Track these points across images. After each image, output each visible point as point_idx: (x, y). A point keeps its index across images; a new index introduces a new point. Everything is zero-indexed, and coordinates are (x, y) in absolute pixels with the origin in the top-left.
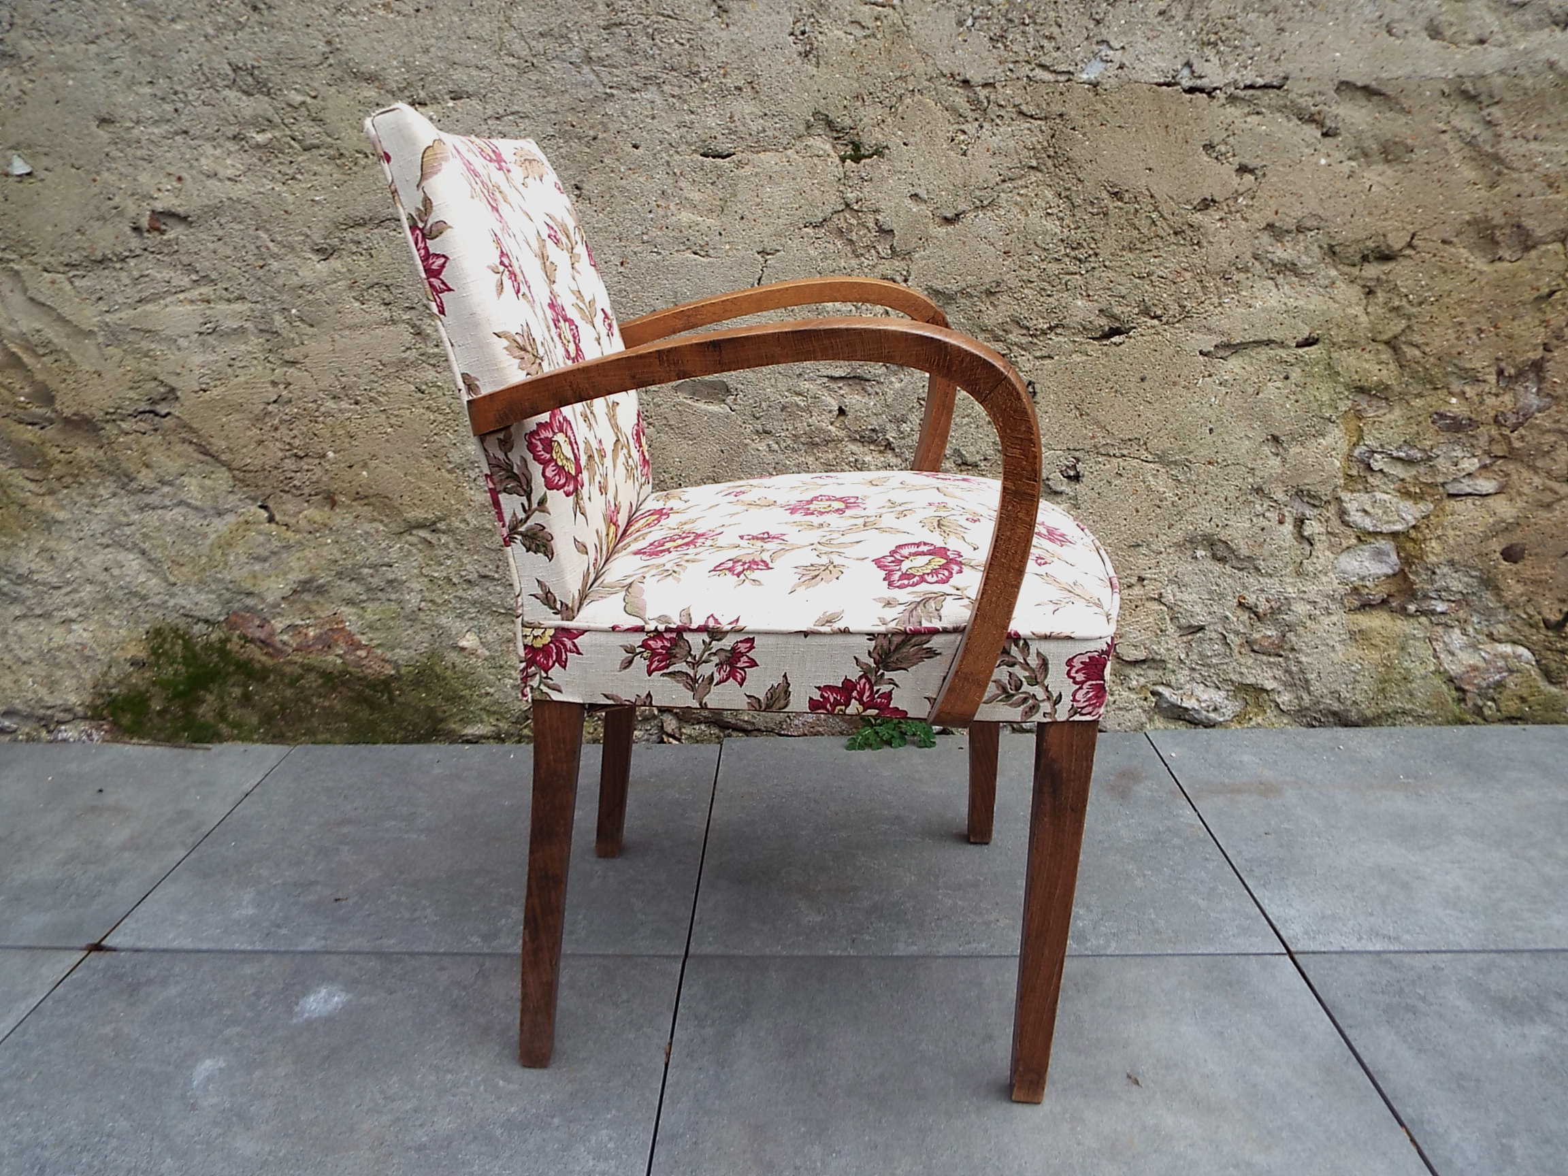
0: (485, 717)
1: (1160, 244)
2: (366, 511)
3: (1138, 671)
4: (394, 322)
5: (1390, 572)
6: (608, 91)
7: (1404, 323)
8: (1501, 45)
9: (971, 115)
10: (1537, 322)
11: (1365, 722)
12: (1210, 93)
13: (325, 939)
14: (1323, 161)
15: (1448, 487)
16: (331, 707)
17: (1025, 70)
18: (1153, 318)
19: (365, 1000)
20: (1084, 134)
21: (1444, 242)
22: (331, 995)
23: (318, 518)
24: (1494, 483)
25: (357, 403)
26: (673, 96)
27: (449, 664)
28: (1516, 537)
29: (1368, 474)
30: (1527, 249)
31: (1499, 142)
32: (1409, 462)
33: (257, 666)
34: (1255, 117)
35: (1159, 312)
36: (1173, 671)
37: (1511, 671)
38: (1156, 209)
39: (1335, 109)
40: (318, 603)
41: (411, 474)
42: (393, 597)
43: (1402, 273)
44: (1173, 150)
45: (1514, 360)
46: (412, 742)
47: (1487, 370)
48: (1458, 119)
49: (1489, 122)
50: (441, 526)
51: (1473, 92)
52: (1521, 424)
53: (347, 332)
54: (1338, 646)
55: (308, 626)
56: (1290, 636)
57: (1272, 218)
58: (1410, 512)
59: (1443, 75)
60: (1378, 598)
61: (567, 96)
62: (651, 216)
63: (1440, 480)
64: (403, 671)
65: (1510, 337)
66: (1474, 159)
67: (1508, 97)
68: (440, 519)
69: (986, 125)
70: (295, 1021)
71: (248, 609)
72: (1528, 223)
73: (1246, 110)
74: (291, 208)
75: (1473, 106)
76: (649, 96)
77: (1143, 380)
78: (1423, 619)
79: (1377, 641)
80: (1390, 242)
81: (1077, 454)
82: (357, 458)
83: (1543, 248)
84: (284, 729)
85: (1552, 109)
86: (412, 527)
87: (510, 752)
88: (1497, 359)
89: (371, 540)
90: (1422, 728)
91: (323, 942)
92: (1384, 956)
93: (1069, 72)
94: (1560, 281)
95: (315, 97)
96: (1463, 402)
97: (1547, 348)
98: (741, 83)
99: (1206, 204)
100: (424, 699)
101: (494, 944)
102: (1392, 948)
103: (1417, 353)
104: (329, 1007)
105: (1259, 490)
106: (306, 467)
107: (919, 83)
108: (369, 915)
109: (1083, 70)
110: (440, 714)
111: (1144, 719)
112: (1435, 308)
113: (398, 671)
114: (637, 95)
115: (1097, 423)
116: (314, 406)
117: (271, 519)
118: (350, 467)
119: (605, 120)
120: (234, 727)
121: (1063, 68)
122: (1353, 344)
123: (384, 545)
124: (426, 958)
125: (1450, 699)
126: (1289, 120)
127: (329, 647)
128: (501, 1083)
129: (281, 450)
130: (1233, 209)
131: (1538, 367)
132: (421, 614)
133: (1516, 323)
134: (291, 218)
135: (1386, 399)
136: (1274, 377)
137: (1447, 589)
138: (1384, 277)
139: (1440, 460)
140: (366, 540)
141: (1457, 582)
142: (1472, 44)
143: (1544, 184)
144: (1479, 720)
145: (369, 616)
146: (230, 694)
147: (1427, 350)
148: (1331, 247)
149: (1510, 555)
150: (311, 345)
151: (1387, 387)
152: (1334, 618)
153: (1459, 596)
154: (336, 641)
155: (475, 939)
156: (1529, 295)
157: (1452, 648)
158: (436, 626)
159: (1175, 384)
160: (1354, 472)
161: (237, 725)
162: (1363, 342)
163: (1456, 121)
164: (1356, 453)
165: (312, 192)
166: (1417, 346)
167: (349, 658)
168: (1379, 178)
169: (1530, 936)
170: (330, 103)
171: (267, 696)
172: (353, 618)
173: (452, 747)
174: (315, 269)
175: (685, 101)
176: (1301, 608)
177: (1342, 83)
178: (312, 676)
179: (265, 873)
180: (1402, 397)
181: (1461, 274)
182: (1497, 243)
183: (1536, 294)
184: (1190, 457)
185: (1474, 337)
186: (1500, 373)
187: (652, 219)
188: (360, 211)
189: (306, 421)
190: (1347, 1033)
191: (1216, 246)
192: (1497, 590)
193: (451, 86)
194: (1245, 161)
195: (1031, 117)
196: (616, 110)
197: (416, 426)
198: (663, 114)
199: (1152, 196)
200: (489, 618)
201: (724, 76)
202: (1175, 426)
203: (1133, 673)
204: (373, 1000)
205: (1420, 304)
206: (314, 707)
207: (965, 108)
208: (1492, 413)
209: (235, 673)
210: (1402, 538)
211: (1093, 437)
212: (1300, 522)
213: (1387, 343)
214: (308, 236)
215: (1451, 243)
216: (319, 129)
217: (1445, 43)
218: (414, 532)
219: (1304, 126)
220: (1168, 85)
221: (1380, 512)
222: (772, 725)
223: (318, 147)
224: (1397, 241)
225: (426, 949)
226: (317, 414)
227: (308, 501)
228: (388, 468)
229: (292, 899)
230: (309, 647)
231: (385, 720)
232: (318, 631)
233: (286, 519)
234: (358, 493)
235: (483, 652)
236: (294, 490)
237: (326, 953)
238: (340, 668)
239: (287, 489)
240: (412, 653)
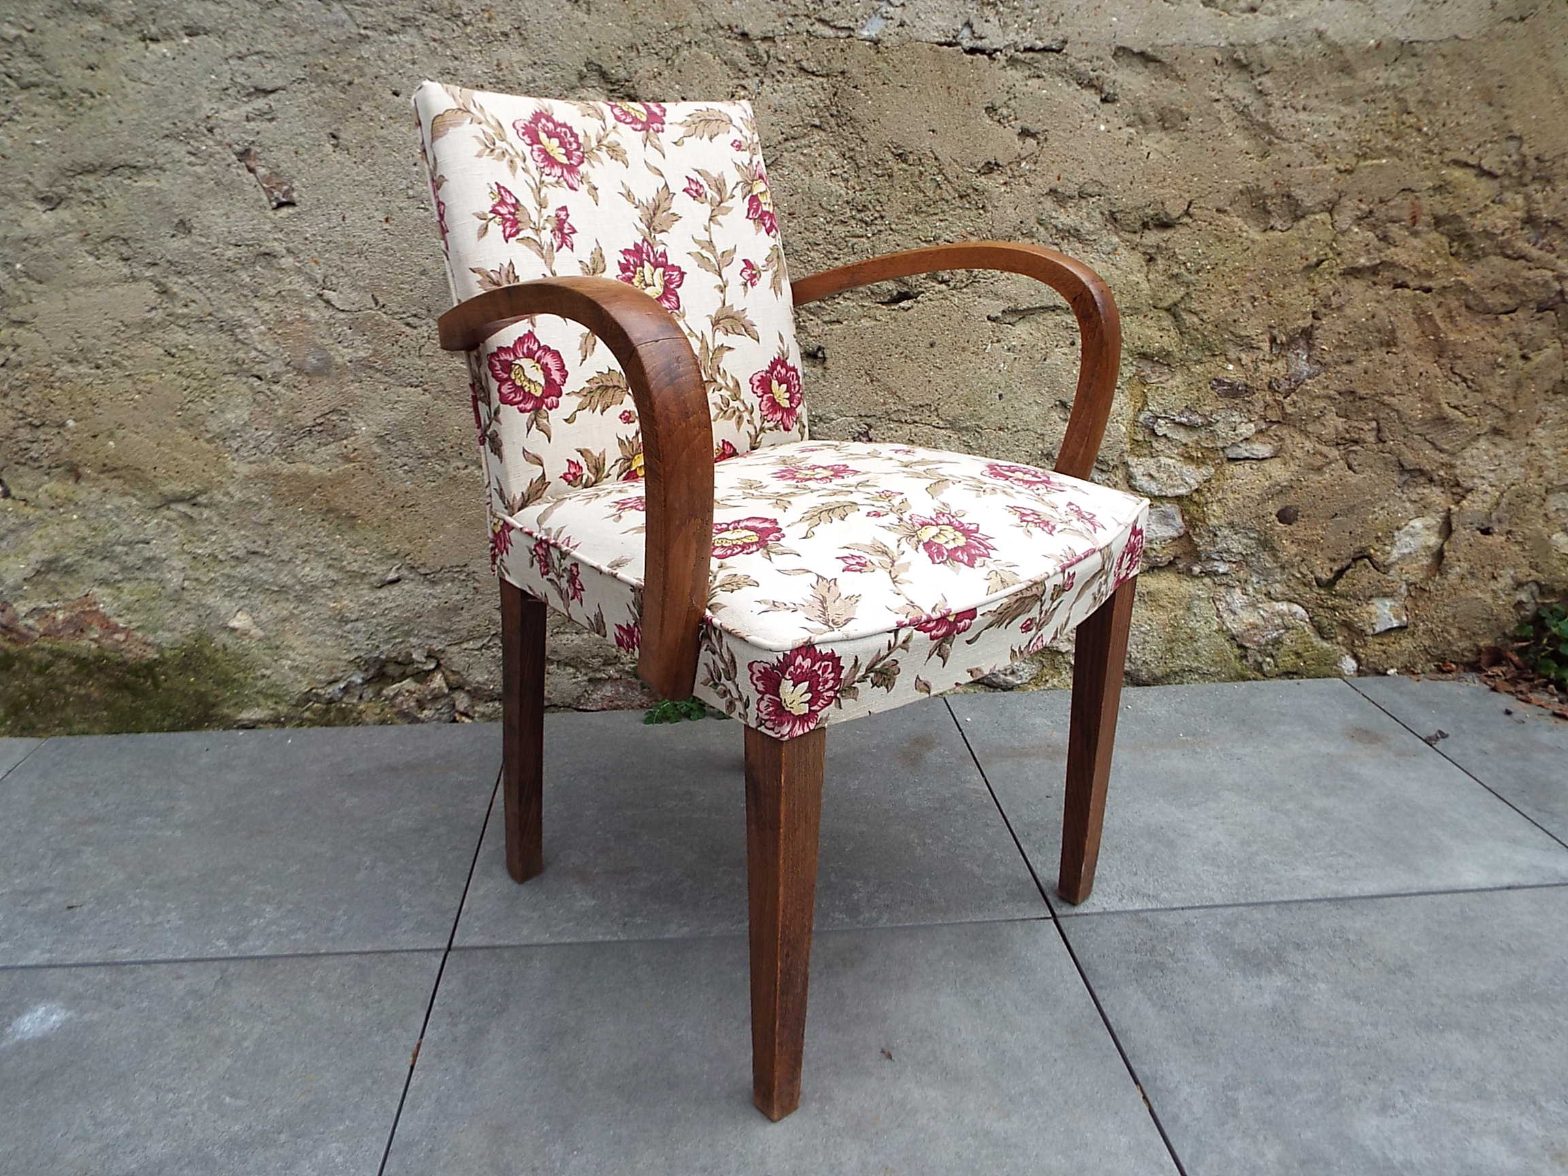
0: (261, 700)
1: (945, 207)
2: (115, 484)
4: (135, 279)
5: (1175, 534)
6: (363, 32)
7: (1183, 290)
8: (1272, 14)
9: (751, 71)
10: (1306, 291)
11: (1155, 681)
12: (990, 54)
13: (50, 951)
14: (1102, 128)
15: (1227, 451)
16: (88, 696)
17: (805, 24)
18: (941, 283)
19: (86, 1017)
20: (867, 93)
21: (1218, 210)
22: (49, 1013)
23: (60, 492)
24: (1270, 447)
25: (98, 367)
26: (435, 40)
27: (220, 646)
28: (1290, 500)
29: (1153, 439)
30: (1297, 219)
31: (1269, 112)
32: (1190, 427)
34: (1036, 80)
35: (946, 277)
37: (1287, 629)
38: (941, 172)
39: (1112, 75)
41: (164, 444)
42: (153, 575)
43: (1178, 239)
44: (957, 112)
45: (1285, 327)
46: (182, 729)
47: (1261, 337)
48: (1230, 87)
49: (1260, 92)
50: (202, 499)
51: (1245, 62)
52: (1294, 390)
53: (82, 290)
55: (56, 609)
57: (1054, 183)
58: (1193, 476)
59: (1216, 43)
60: (1165, 560)
61: (317, 36)
62: (416, 169)
63: (1220, 444)
64: (167, 654)
65: (1281, 305)
66: (1246, 129)
67: (1278, 67)
68: (201, 493)
69: (767, 81)
70: (4, 1044)
72: (1297, 192)
73: (1027, 73)
74: (9, 152)
75: (1245, 75)
76: (408, 39)
77: (932, 345)
78: (1207, 580)
79: (1163, 602)
80: (1168, 211)
81: (869, 420)
82: (103, 427)
83: (1312, 217)
84: (35, 720)
85: (1320, 79)
86: (169, 501)
87: (290, 737)
88: (1271, 327)
89: (124, 516)
90: (1208, 685)
91: (47, 956)
92: (1142, 915)
93: (849, 28)
94: (1328, 250)
95: (31, 31)
96: (1240, 368)
97: (1315, 316)
98: (507, 29)
99: (990, 168)
100: (192, 684)
101: (243, 946)
102: (1150, 907)
103: (1196, 319)
104: (46, 1027)
105: (1048, 456)
106: (43, 437)
107: (696, 34)
108: (105, 922)
109: (863, 27)
110: (211, 699)
112: (1211, 276)
113: (162, 655)
114: (394, 38)
115: (889, 389)
116: (48, 370)
117: (7, 495)
118: (95, 437)
119: (361, 63)
121: (843, 23)
122: (1135, 311)
123: (138, 521)
124: (164, 966)
125: (1232, 656)
126: (1069, 85)
127: (82, 631)
129: (14, 419)
130: (1016, 173)
131: (1307, 334)
132: (185, 593)
133: (1286, 292)
134: (9, 163)
135: (1169, 365)
136: (1061, 343)
137: (1228, 551)
138: (1164, 245)
139: (1219, 425)
140: (117, 516)
141: (1237, 544)
142: (1244, 12)
143: (1312, 154)
144: (1259, 676)
145: (126, 597)
147: (1205, 317)
148: (1112, 213)
149: (1285, 516)
150: (41, 304)
151: (1168, 354)
153: (1239, 558)
154: (90, 624)
155: (220, 943)
156: (1298, 265)
157: (1233, 607)
158: (203, 605)
159: (964, 349)
160: (1140, 438)
162: (1145, 309)
163: (1229, 90)
164: (1141, 418)
165: (32, 135)
166: (1195, 313)
167: (107, 642)
168: (1156, 146)
169: (1277, 887)
170: (48, 38)
171: (13, 685)
172: (108, 600)
173: (226, 732)
174: (40, 220)
175: (448, 46)
177: (1119, 48)
178: (64, 663)
180: (1183, 363)
181: (1235, 242)
182: (1269, 213)
183: (1305, 263)
184: (981, 423)
185: (1249, 305)
186: (1273, 340)
187: (417, 173)
188: (89, 156)
189: (40, 386)
190: (1097, 994)
191: (1001, 210)
192: (1273, 551)
193: (185, 21)
194: (1027, 125)
195: (813, 73)
196: (373, 53)
197: (167, 392)
198: (425, 60)
199: (936, 159)
200: (261, 597)
201: (489, 20)
202: (965, 392)
204: (97, 1016)
205: (1198, 272)
206: (68, 696)
207: (745, 62)
208: (1267, 380)
210: (1186, 502)
211: (884, 404)
213: (1168, 310)
214: (29, 183)
215: (1225, 211)
216: (38, 66)
217: (1217, 11)
218: (173, 506)
219: (1083, 91)
220: (949, 44)
221: (1165, 476)
222: (569, 700)
223: (36, 85)
224: (1175, 209)
225: (161, 956)
226: (52, 379)
227: (48, 474)
228: (138, 438)
229: (19, 909)
230: (59, 631)
231: (150, 707)
232: (68, 614)
233: (24, 494)
234: (105, 465)
235: (256, 632)
236: (30, 463)
237: (50, 966)
238: (96, 653)
239: (23, 461)
240: (177, 635)
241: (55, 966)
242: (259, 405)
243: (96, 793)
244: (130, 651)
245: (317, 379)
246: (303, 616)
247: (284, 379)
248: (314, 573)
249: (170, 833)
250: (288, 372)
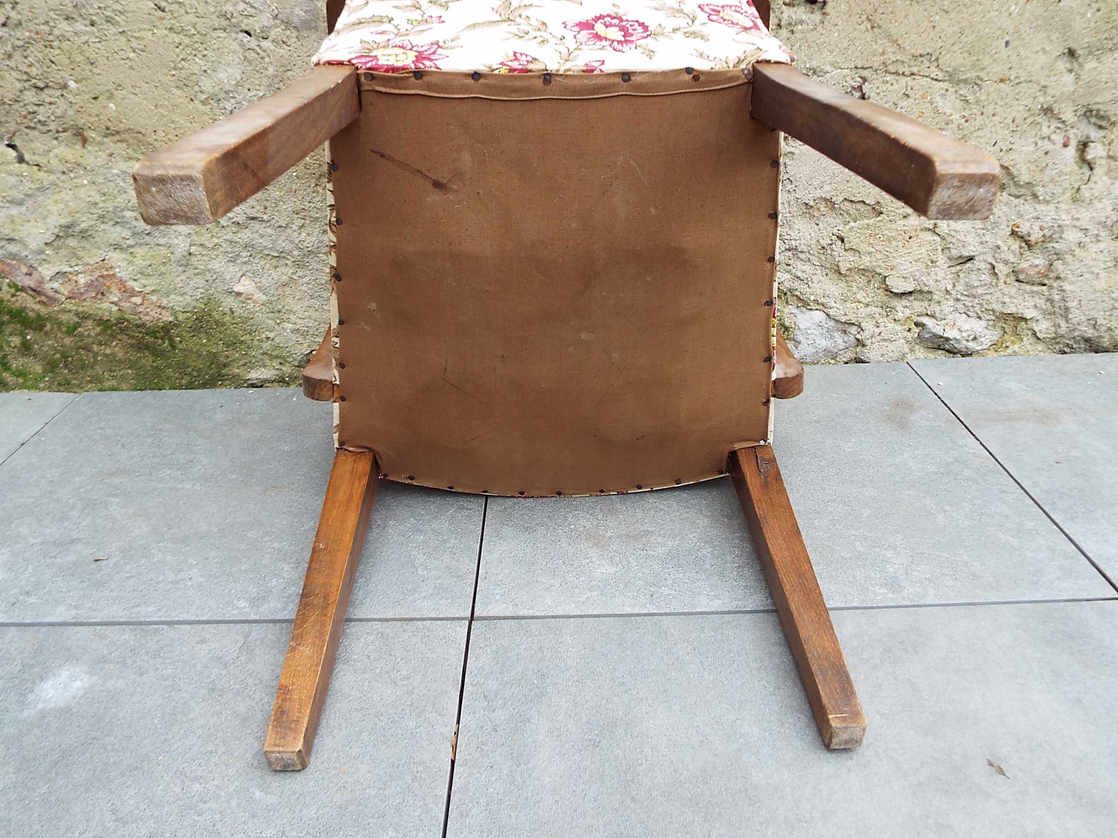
0: (267, 361)
2: (119, 148)
3: (905, 302)
13: (76, 607)
16: (113, 355)
19: (110, 684)
22: (72, 678)
23: (69, 157)
25: (92, 24)
27: (227, 310)
33: (32, 314)
36: (939, 302)
40: (84, 248)
41: (162, 106)
42: (162, 241)
46: (199, 387)
54: (1103, 275)
55: (78, 273)
56: (1058, 264)
64: (181, 317)
70: (26, 713)
71: (13, 256)
81: (865, 73)
82: (101, 88)
84: (68, 378)
87: (293, 395)
91: (73, 612)
100: (205, 345)
101: (264, 608)
104: (69, 694)
105: (1047, 111)
106: (48, 100)
108: (130, 578)
110: (223, 360)
111: (906, 350)
113: (176, 318)
115: (889, 37)
116: (46, 28)
117: (21, 160)
118: (95, 98)
120: (18, 376)
124: (187, 628)
128: (258, 794)
129: (19, 80)
132: (193, 258)
140: (125, 181)
145: (138, 261)
146: (8, 343)
152: (1102, 246)
154: (109, 288)
155: (242, 604)
158: (209, 271)
161: (20, 374)
167: (125, 305)
171: (46, 345)
172: (124, 264)
173: (238, 390)
176: (1072, 236)
178: (89, 324)
179: (24, 530)
184: (982, 75)
189: (40, 46)
197: (161, 50)
200: (262, 262)
202: (970, 39)
203: (899, 304)
204: (120, 684)
206: (96, 355)
209: (9, 323)
211: (883, 53)
212: (1084, 146)
226: (51, 38)
227: (56, 138)
228: (136, 99)
229: (48, 560)
230: (82, 294)
231: (169, 366)
232: (88, 278)
233: (37, 159)
234: (108, 128)
235: (260, 297)
236: (39, 127)
237: (75, 624)
238: (117, 315)
239: (32, 125)
240: (188, 299)
241: (82, 624)
242: (250, 63)
243: (123, 446)
244: (147, 314)
245: (305, 33)
246: (301, 281)
247: (273, 34)
248: (309, 239)
249: (189, 486)
250: (276, 26)
